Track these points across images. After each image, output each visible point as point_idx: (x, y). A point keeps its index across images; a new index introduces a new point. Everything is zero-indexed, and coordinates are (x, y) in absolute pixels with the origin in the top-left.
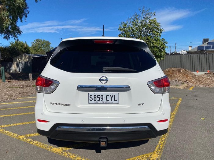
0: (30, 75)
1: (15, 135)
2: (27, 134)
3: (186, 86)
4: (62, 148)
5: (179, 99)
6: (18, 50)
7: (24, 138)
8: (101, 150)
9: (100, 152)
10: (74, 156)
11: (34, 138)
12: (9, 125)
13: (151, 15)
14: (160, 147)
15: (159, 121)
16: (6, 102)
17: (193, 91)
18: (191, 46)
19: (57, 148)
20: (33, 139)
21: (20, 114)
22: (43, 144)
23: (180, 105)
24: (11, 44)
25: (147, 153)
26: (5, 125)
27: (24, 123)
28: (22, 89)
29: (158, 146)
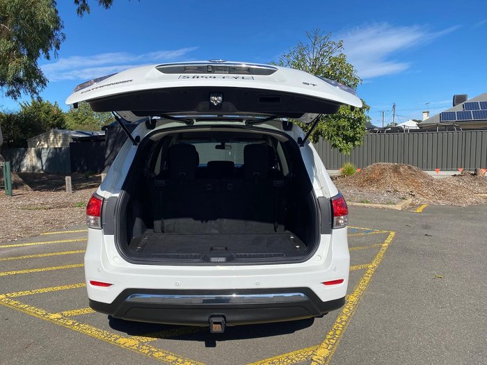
0: (68, 179)
1: (41, 312)
2: (67, 310)
3: (410, 205)
4: (139, 338)
5: (389, 234)
6: (39, 120)
7: (59, 319)
8: (217, 342)
9: (214, 345)
10: (161, 354)
11: (81, 319)
12: (27, 293)
13: (334, 47)
14: (335, 334)
15: (326, 283)
16: (16, 242)
17: (422, 215)
18: (428, 112)
19: (127, 338)
20: (78, 321)
21: (49, 269)
22: (100, 331)
23: (390, 246)
24: (24, 107)
25: (308, 347)
26: (20, 293)
27: (59, 288)
28: (50, 212)
29: (331, 333)
